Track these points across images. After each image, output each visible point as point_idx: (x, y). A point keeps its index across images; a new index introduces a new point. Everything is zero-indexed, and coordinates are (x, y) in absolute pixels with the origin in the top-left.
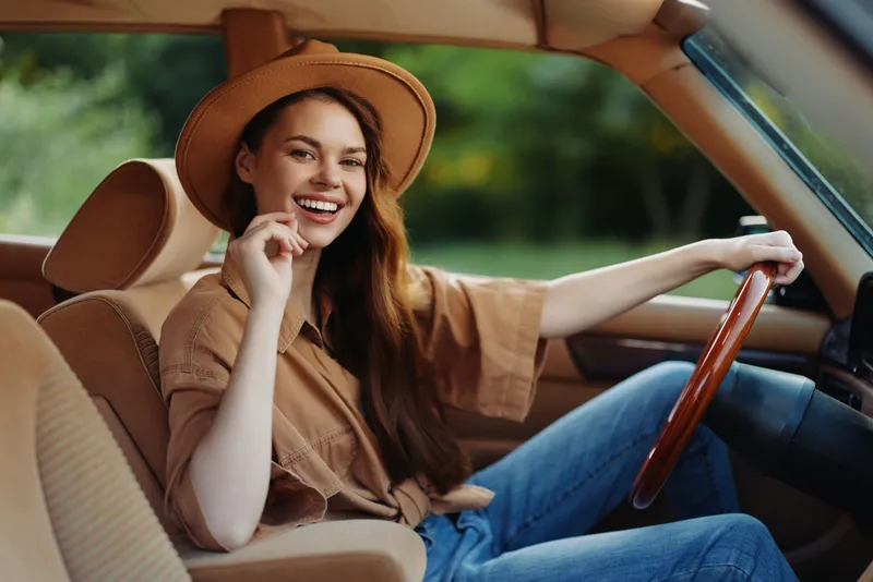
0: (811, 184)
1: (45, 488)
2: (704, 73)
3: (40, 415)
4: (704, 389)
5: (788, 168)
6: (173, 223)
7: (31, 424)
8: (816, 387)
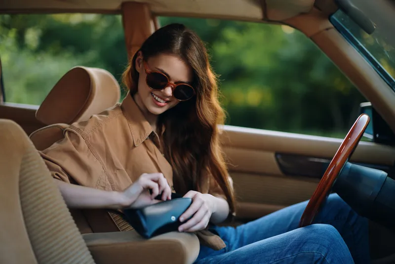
0: (390, 85)
1: (22, 203)
2: (340, 32)
3: (22, 170)
4: (332, 173)
5: (379, 76)
6: (94, 95)
7: (17, 174)
8: (388, 176)
